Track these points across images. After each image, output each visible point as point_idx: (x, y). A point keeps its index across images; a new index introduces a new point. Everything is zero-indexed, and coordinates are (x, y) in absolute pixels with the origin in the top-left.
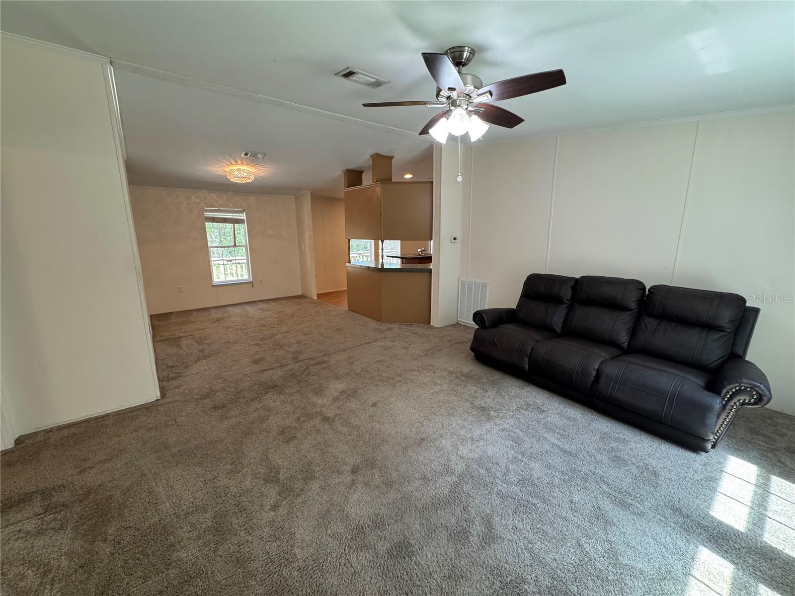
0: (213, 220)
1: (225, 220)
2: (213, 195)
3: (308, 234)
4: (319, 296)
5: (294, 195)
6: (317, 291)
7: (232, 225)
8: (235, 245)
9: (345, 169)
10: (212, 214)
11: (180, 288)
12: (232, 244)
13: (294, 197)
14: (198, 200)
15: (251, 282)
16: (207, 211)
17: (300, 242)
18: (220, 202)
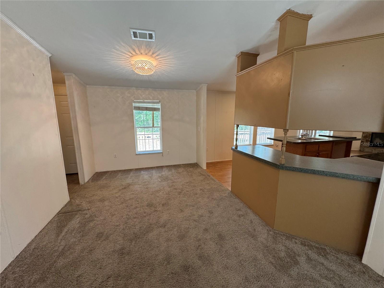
0: (139, 108)
1: (147, 109)
2: (139, 91)
3: (203, 118)
4: (208, 164)
5: (195, 90)
6: (207, 160)
7: (152, 112)
8: (153, 126)
9: (238, 52)
10: (138, 104)
11: (115, 155)
12: (151, 125)
13: (195, 91)
14: (129, 95)
15: (162, 153)
16: (135, 102)
17: (198, 124)
18: (143, 96)
